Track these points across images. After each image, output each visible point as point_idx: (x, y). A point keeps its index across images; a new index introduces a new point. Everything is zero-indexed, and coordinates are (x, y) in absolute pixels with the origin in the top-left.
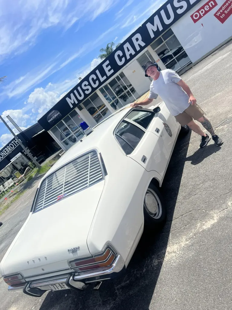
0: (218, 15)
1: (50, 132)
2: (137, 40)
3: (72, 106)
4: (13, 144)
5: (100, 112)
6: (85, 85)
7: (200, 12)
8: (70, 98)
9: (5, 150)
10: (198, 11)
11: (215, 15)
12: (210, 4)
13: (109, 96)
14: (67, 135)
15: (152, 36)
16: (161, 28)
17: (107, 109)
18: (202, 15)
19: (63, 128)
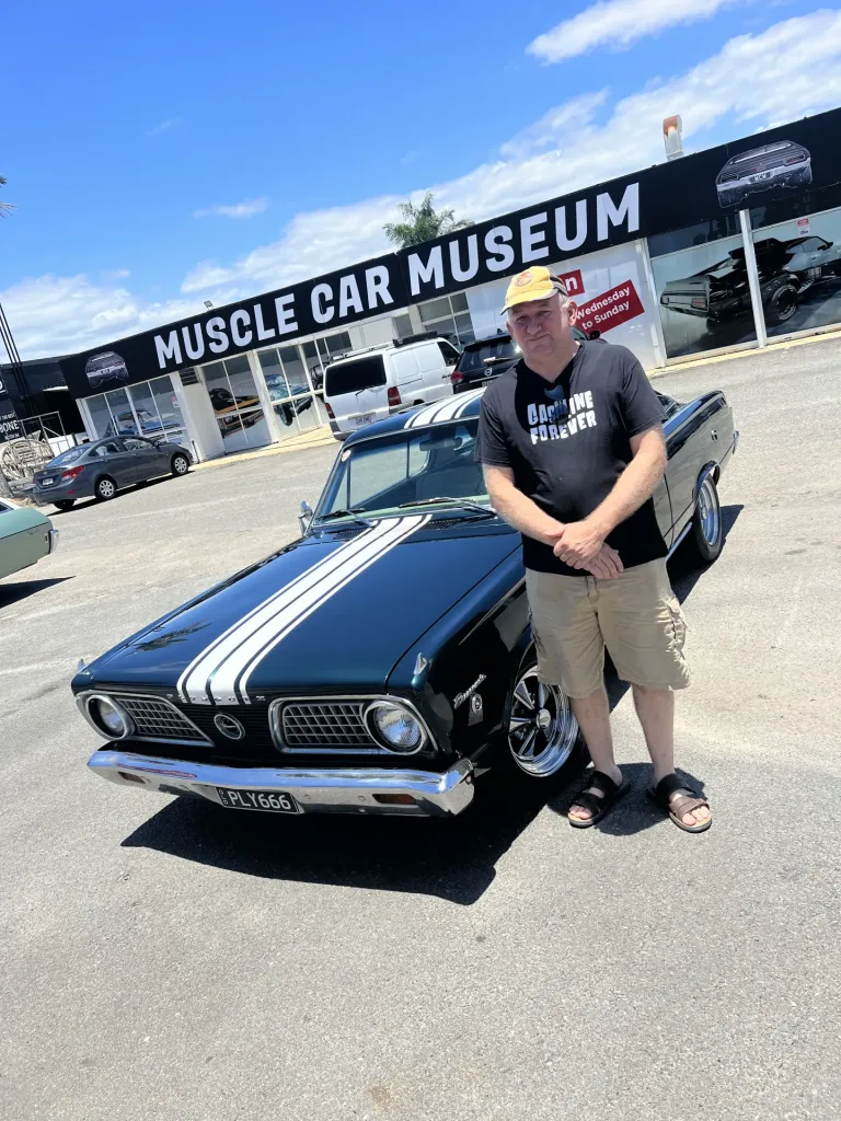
0: (579, 318)
1: (82, 405)
2: (377, 280)
3: (163, 365)
5: (239, 413)
8: (166, 341)
12: (568, 281)
13: (284, 379)
15: (415, 290)
17: (261, 414)
19: (121, 409)
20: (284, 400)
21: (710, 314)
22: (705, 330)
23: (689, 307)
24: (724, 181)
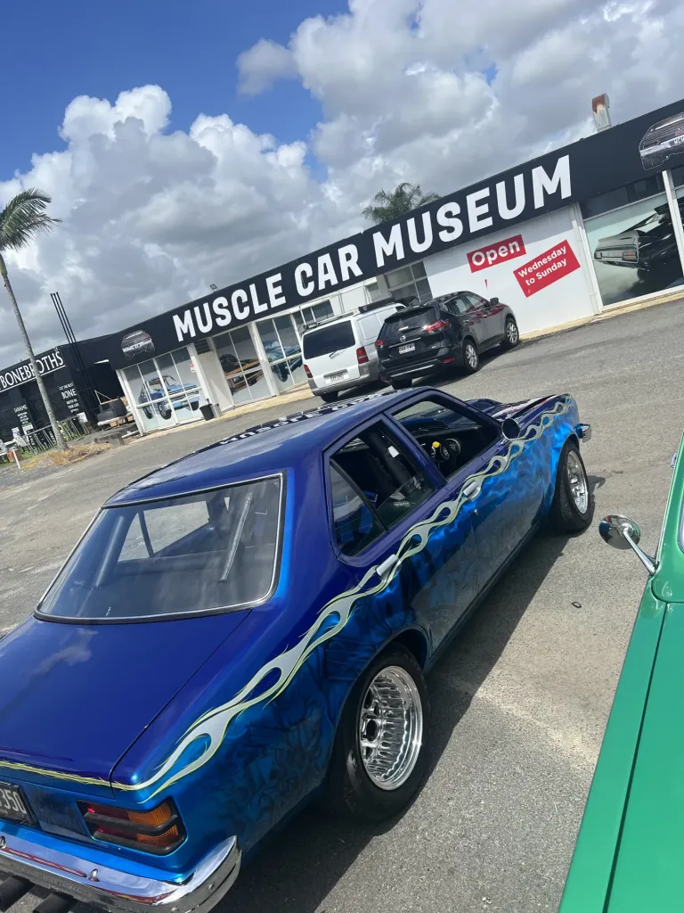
0: (522, 276)
1: (121, 374)
2: (348, 257)
3: (181, 338)
4: (43, 362)
5: (244, 373)
6: (221, 306)
7: (488, 253)
8: (182, 319)
9: (23, 371)
10: (484, 250)
11: (516, 273)
12: (511, 245)
13: (279, 343)
14: (154, 397)
15: (380, 262)
16: (400, 255)
17: (261, 373)
18: (490, 263)
19: (151, 376)
20: (280, 361)
21: (639, 265)
22: (636, 279)
23: (620, 260)
24: (646, 147)
